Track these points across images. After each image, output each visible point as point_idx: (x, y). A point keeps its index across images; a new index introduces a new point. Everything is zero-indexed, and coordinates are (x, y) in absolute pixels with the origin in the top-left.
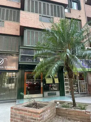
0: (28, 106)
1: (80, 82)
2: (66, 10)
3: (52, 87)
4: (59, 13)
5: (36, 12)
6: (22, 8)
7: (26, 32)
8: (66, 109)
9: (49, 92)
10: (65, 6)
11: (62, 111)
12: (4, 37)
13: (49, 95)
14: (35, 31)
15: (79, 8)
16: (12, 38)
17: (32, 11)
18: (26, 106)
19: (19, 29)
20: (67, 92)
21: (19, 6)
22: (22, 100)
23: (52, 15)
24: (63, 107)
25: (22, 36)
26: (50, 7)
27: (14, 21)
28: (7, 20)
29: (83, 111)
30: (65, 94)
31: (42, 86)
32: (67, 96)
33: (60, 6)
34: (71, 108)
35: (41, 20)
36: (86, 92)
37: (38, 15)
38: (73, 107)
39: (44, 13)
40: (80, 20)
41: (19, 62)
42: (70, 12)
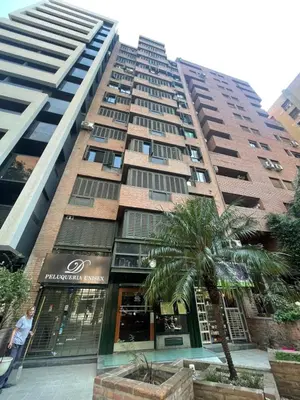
0: (130, 376)
1: (228, 311)
2: (189, 183)
3: (169, 322)
4: (178, 187)
5: (145, 186)
6: (124, 181)
7: (127, 216)
8: (217, 387)
9: (166, 336)
10: (187, 178)
11: (208, 393)
12: (90, 223)
13: (168, 343)
14: (142, 214)
15: (208, 179)
16: (103, 223)
17: (139, 185)
18: (127, 377)
19: (117, 210)
20: (206, 337)
21: (119, 179)
22: (108, 356)
23: (168, 190)
24: (209, 379)
25: (120, 220)
26: (165, 180)
27: (110, 198)
28: (99, 196)
29: (258, 391)
30: (203, 342)
31: (152, 321)
32: (206, 346)
33: (179, 178)
34: (227, 382)
35: (151, 197)
36: (246, 338)
37: (147, 190)
38: (231, 378)
39: (157, 188)
40: (211, 197)
41: (111, 268)
42: (195, 185)
